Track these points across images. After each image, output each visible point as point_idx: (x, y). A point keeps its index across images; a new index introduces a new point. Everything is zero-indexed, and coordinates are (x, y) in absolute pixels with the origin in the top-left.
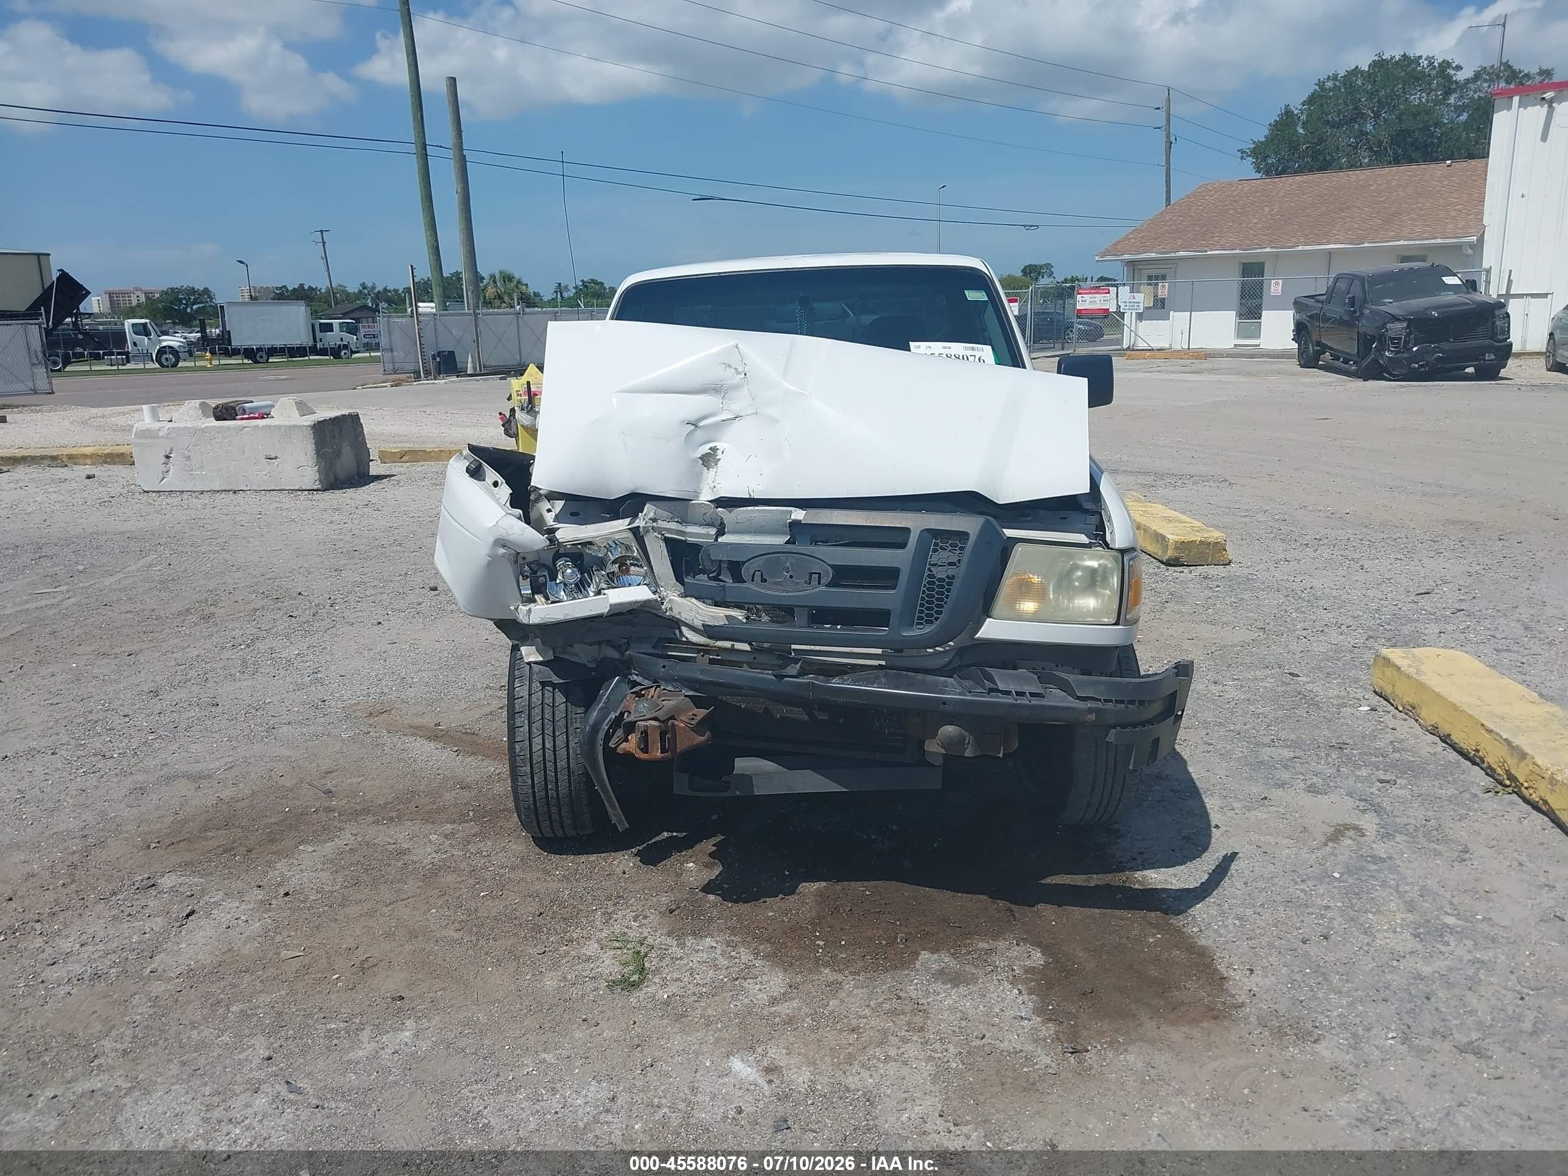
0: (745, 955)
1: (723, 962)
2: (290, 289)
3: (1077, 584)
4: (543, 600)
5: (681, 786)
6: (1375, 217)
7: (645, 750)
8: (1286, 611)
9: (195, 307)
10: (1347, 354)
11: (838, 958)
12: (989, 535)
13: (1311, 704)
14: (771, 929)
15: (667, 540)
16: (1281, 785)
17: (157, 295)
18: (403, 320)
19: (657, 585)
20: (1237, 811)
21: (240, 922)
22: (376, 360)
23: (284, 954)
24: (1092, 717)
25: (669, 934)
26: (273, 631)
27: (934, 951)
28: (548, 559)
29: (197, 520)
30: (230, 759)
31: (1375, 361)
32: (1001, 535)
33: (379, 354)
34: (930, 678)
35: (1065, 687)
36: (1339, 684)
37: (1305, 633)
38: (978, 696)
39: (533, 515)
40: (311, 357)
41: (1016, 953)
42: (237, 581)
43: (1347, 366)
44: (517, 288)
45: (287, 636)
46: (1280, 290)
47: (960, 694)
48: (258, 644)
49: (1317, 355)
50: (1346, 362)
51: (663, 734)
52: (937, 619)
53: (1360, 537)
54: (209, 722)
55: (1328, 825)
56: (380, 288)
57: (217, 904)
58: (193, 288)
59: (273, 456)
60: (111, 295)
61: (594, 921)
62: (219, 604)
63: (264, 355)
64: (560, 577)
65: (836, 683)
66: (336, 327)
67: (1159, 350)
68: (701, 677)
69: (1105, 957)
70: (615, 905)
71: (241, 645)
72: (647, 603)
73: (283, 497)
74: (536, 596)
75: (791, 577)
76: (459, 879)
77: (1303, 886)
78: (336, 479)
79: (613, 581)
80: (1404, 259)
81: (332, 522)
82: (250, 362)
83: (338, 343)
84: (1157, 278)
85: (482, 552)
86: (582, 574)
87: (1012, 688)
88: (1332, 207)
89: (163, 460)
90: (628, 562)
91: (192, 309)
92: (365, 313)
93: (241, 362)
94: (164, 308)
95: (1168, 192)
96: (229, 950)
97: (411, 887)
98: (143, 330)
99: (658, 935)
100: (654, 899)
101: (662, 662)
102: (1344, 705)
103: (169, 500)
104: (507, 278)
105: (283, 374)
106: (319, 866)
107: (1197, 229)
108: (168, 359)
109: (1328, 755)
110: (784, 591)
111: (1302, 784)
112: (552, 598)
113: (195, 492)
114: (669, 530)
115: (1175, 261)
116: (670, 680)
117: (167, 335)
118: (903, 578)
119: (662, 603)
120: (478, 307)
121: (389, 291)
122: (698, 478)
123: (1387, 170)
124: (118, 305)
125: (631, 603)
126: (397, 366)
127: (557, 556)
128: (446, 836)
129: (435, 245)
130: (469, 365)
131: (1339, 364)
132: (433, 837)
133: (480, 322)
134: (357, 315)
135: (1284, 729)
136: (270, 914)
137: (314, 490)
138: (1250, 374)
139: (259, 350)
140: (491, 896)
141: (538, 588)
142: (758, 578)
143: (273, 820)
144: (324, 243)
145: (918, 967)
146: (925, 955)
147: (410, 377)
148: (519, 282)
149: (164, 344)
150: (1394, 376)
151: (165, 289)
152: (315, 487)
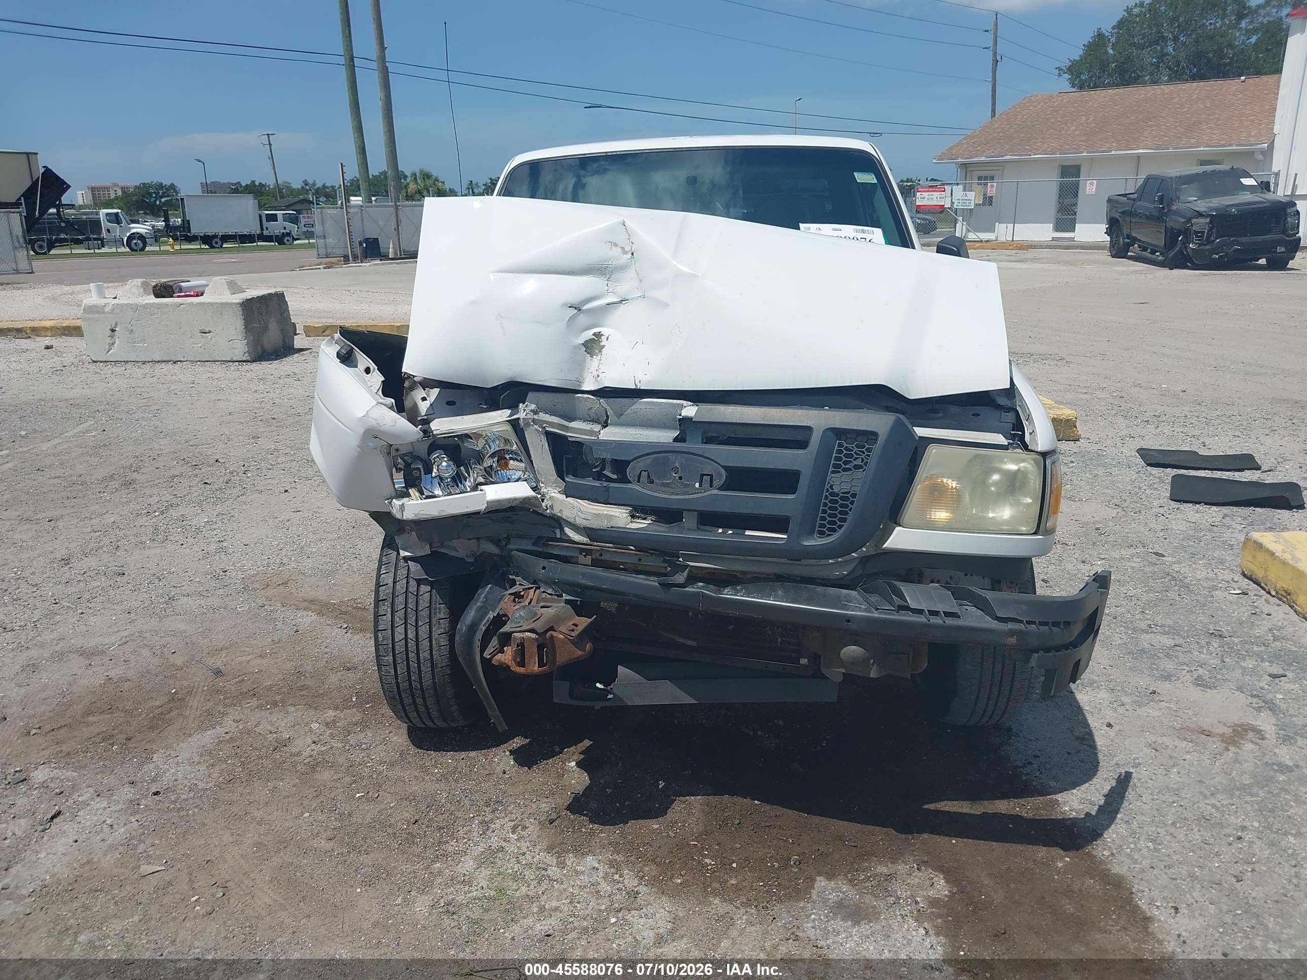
0: (630, 880)
1: (605, 887)
2: (244, 185)
3: (993, 489)
4: (417, 494)
5: (561, 693)
6: (1178, 126)
7: (522, 664)
8: (1140, 488)
9: (163, 200)
10: (1154, 246)
11: (729, 883)
12: (901, 434)
13: (1181, 587)
14: (656, 845)
15: (549, 435)
16: (1167, 677)
17: (131, 190)
18: (334, 211)
19: (537, 481)
20: (1127, 707)
21: (105, 826)
22: (310, 246)
23: (146, 869)
24: (1013, 640)
25: (549, 849)
26: (187, 498)
27: (830, 876)
28: (422, 450)
29: (136, 389)
30: (126, 633)
31: (1181, 252)
32: (912, 434)
33: (314, 241)
34: (832, 591)
35: (983, 605)
36: (1205, 565)
37: (1162, 510)
38: (886, 614)
39: (407, 404)
40: (259, 243)
41: (917, 880)
42: (162, 447)
43: (1153, 256)
44: (435, 184)
45: (200, 503)
46: (1094, 190)
47: (866, 610)
48: (171, 511)
49: (1127, 248)
50: (1153, 252)
51: (540, 647)
52: (840, 527)
53: (1196, 414)
54: (112, 593)
55: (1225, 724)
56: (319, 185)
57: (86, 804)
58: (162, 184)
59: (207, 330)
60: (93, 189)
61: (470, 831)
62: (142, 471)
63: (218, 240)
64: (435, 470)
65: (728, 594)
66: (280, 218)
67: (987, 241)
68: (583, 581)
69: (1013, 886)
70: (493, 811)
71: (155, 512)
72: (526, 500)
73: (216, 367)
74: (410, 491)
75: (680, 478)
76: (335, 777)
77: (1213, 801)
78: (264, 351)
79: (490, 477)
80: (1203, 163)
81: (256, 391)
82: (207, 247)
83: (282, 231)
84: (986, 178)
85: (353, 441)
86: (458, 467)
87: (924, 606)
88: (1141, 117)
89: (109, 333)
90: (507, 457)
91: (160, 202)
92: (305, 206)
93: (199, 247)
94: (136, 201)
95: (994, 104)
96: (88, 862)
97: (287, 784)
98: (116, 219)
99: (537, 851)
100: (534, 806)
101: (543, 562)
102: (1214, 588)
103: (114, 370)
104: (426, 176)
105: (234, 258)
106: (196, 759)
107: (1022, 135)
108: (137, 244)
109: (1208, 643)
110: (673, 494)
111: (1188, 676)
112: (426, 493)
113: (138, 362)
114: (551, 424)
115: (1001, 164)
116: (550, 583)
117: (138, 223)
118: (804, 484)
119: (543, 500)
120: (399, 199)
121: (327, 188)
122: (581, 366)
123: (1188, 85)
124: (99, 197)
125: (509, 500)
126: (329, 251)
127: (431, 449)
128: (327, 724)
129: (362, 146)
130: (391, 250)
131: (1147, 254)
132: (315, 726)
133: (400, 212)
134: (298, 207)
135: (1159, 613)
136: (137, 817)
137: (244, 361)
138: (1067, 263)
139: (215, 236)
140: (366, 798)
141: (412, 481)
142: (644, 479)
143: (158, 703)
144: (270, 145)
145: (814, 897)
146: (821, 882)
147: (341, 261)
148: (436, 180)
149: (134, 231)
150: (1197, 265)
151: (138, 184)
152: (245, 359)
